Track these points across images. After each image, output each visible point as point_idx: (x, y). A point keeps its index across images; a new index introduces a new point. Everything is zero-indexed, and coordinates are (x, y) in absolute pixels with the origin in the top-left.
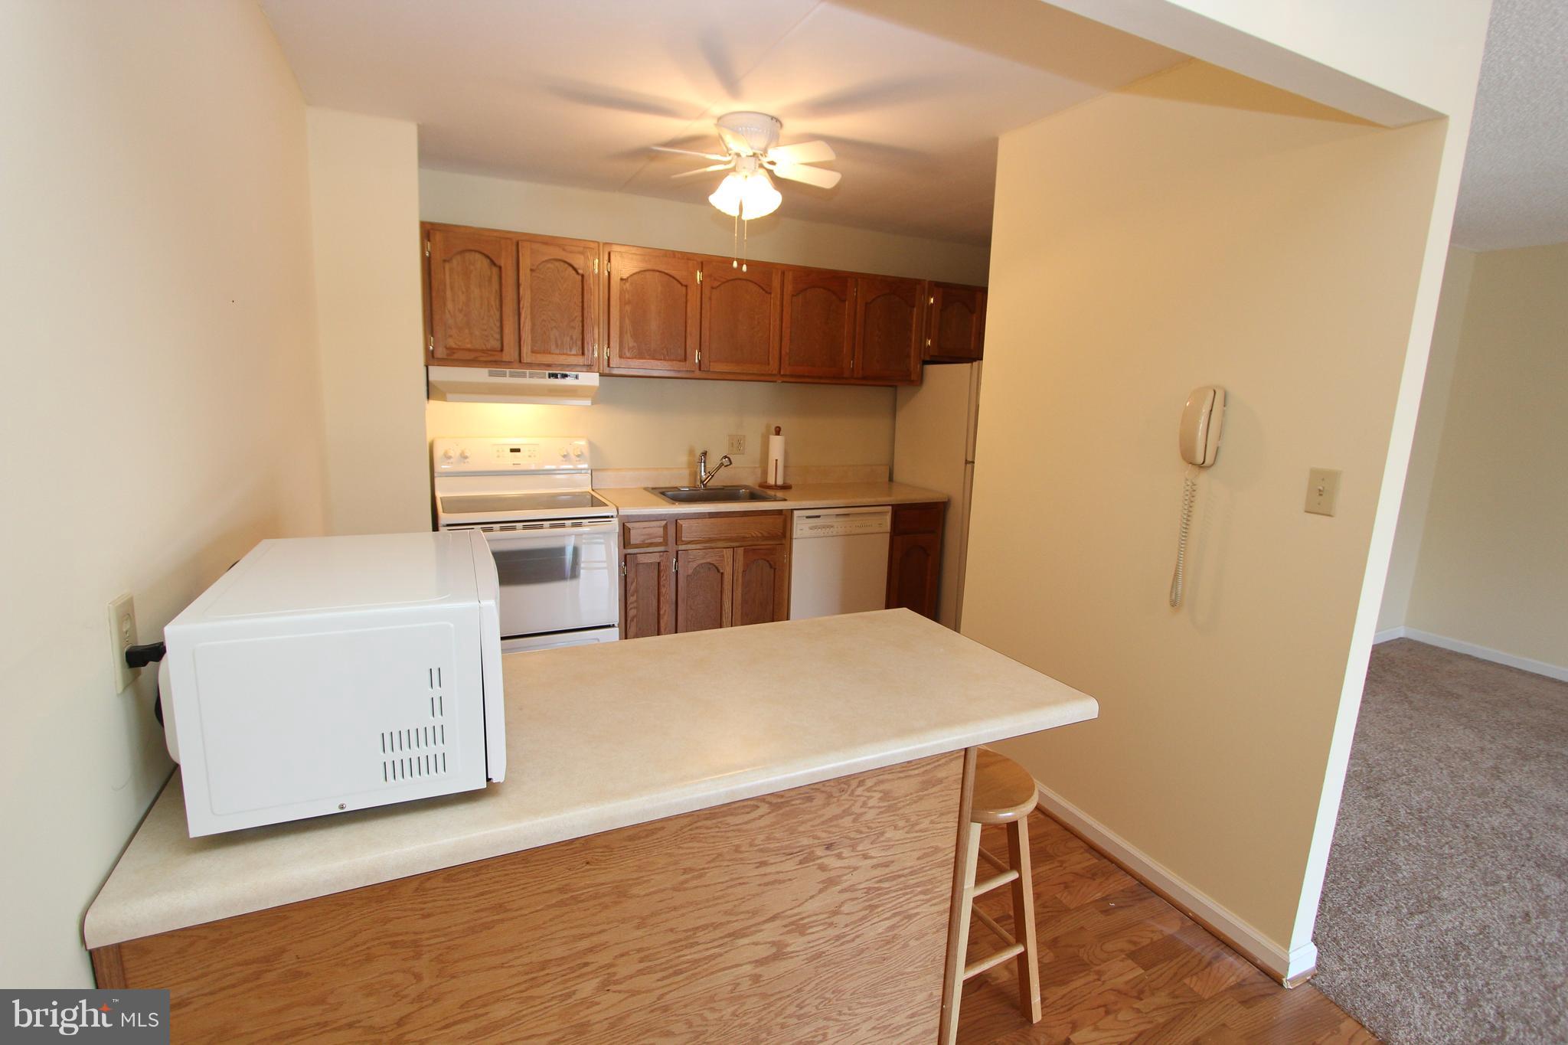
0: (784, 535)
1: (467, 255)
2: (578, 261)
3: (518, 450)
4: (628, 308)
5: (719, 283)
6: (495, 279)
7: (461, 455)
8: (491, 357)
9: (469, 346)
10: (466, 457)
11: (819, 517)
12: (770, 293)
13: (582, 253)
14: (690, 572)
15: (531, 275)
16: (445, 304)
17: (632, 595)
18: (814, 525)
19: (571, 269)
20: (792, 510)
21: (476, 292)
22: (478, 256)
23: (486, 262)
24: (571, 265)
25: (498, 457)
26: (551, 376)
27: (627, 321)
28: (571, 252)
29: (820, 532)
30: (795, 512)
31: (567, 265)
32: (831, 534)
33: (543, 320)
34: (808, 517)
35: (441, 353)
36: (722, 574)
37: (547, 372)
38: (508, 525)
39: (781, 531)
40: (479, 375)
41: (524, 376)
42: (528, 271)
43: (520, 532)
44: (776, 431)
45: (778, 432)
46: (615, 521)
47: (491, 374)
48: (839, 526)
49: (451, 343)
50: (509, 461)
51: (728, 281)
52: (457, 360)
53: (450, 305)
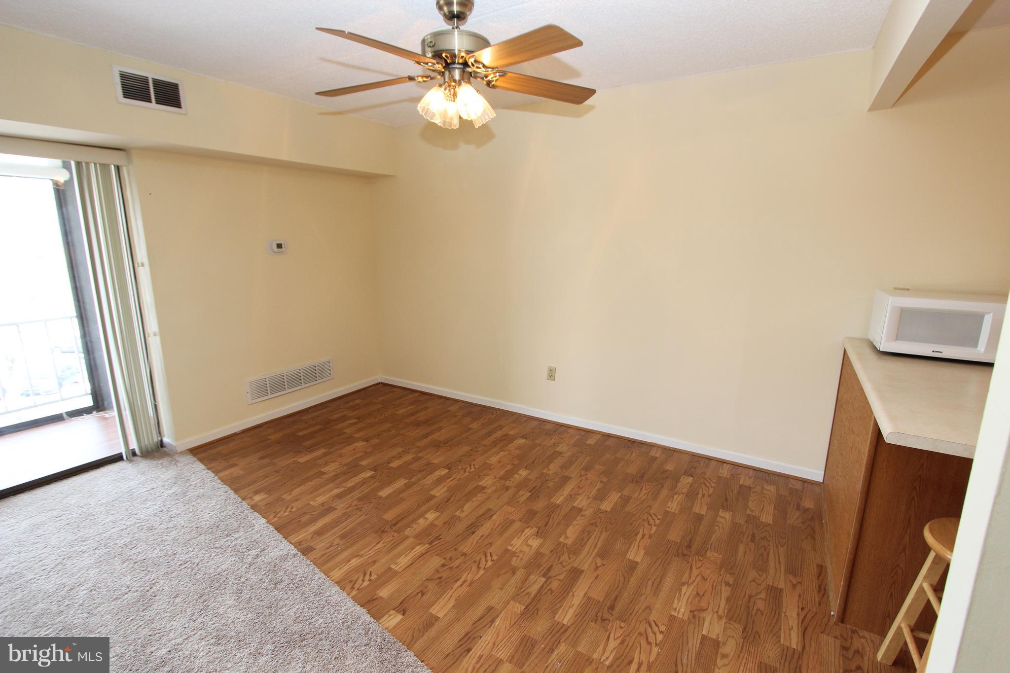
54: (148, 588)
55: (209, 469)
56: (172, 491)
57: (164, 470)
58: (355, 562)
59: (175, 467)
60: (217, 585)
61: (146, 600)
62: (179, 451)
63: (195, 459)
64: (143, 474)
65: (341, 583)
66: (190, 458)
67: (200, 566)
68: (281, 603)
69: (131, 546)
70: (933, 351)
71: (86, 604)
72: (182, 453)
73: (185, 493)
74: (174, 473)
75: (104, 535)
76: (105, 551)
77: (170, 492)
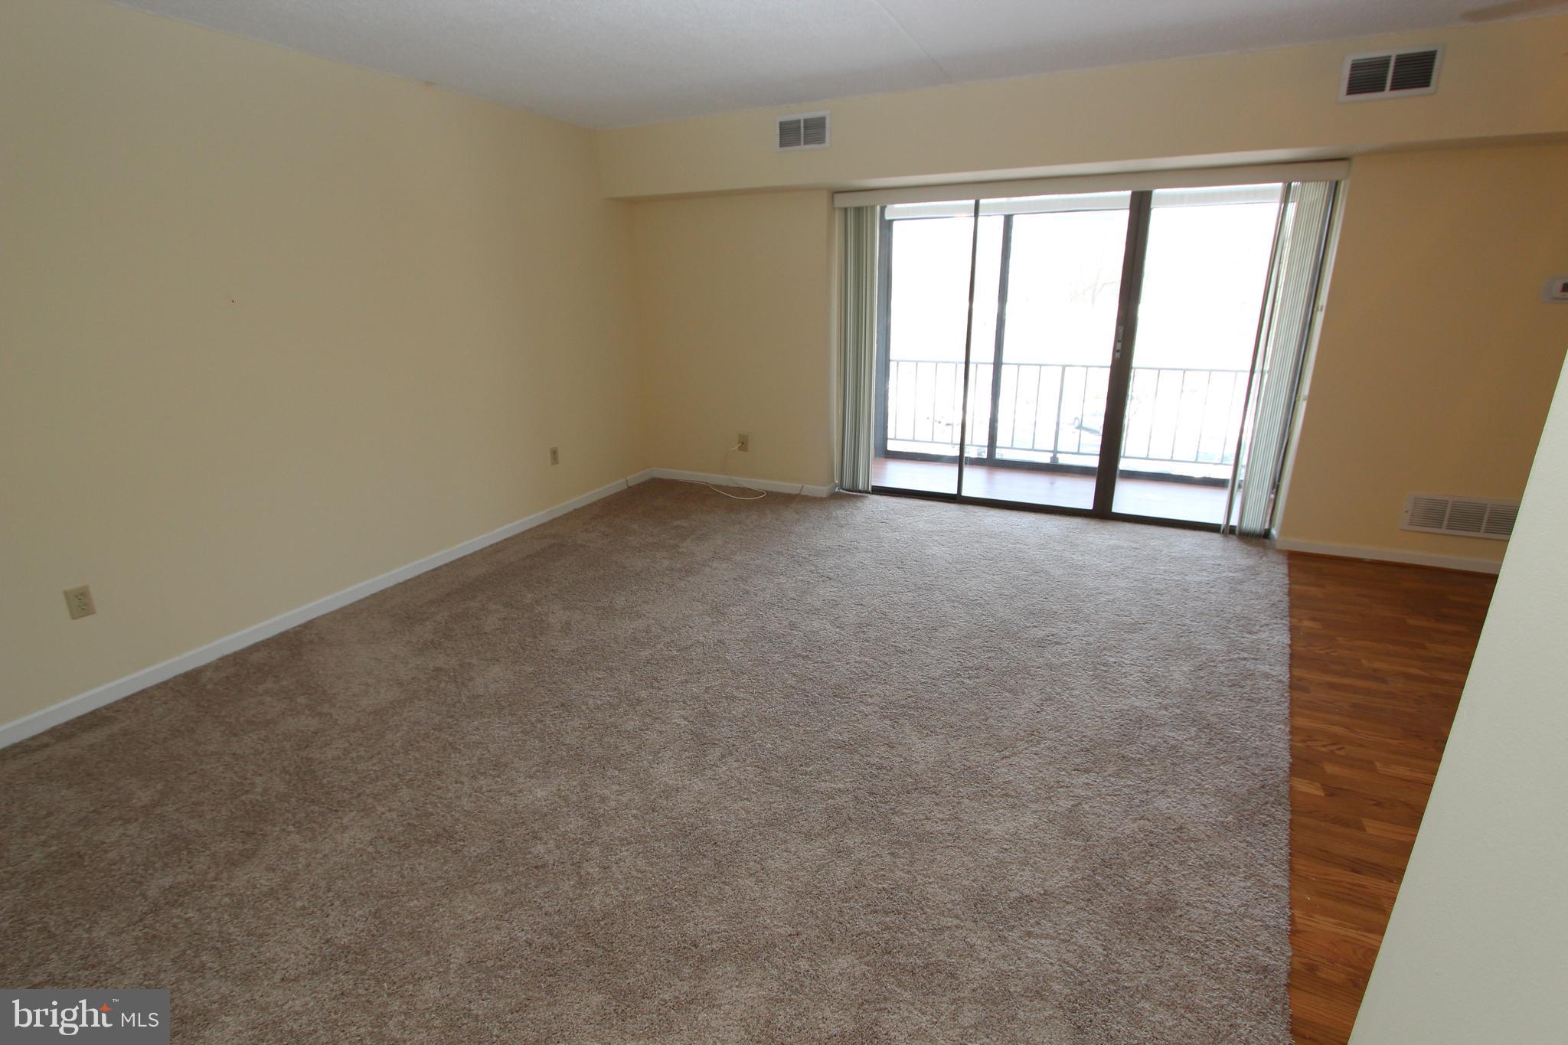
54: (1141, 622)
55: (1289, 576)
56: (1234, 575)
57: (1245, 556)
58: (1336, 729)
59: (1258, 558)
60: (1188, 652)
61: (1134, 628)
62: (1277, 547)
63: (1286, 561)
64: (1224, 550)
65: (1294, 731)
66: (1282, 558)
67: (1192, 634)
68: (1222, 698)
69: (1158, 592)
71: (1100, 606)
72: (1280, 552)
73: (1241, 582)
74: (1251, 563)
75: (1150, 576)
76: (1140, 585)
77: (1230, 574)
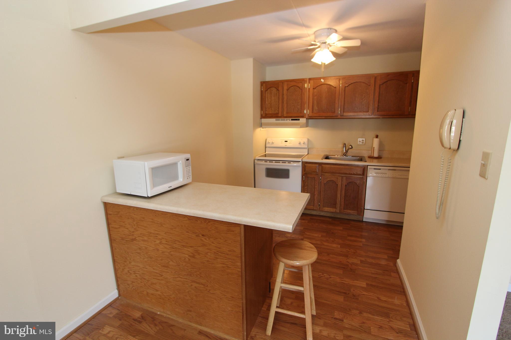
0: (363, 174)
1: (271, 88)
2: (300, 85)
3: (287, 141)
4: (316, 97)
5: (348, 85)
6: (278, 94)
7: (272, 142)
8: (276, 116)
9: (271, 113)
10: (273, 143)
11: (380, 169)
12: (370, 85)
13: (301, 82)
14: (325, 182)
15: (287, 91)
16: (265, 102)
17: (306, 186)
18: (377, 172)
19: (298, 88)
20: (368, 165)
21: (273, 98)
22: (274, 88)
23: (276, 90)
24: (298, 87)
25: (281, 143)
26: (292, 120)
27: (315, 101)
28: (298, 83)
29: (380, 175)
30: (368, 166)
31: (297, 87)
32: (385, 176)
33: (290, 104)
34: (374, 169)
35: (264, 115)
36: (337, 185)
37: (291, 119)
38: (271, 161)
39: (362, 173)
40: (273, 120)
41: (279, 120)
42: (286, 91)
43: (281, 164)
44: (376, 136)
45: (377, 137)
46: (301, 163)
47: (276, 120)
48: (390, 174)
49: (267, 112)
50: (284, 144)
51: (352, 84)
52: (268, 117)
53: (267, 102)
70: (169, 187)
